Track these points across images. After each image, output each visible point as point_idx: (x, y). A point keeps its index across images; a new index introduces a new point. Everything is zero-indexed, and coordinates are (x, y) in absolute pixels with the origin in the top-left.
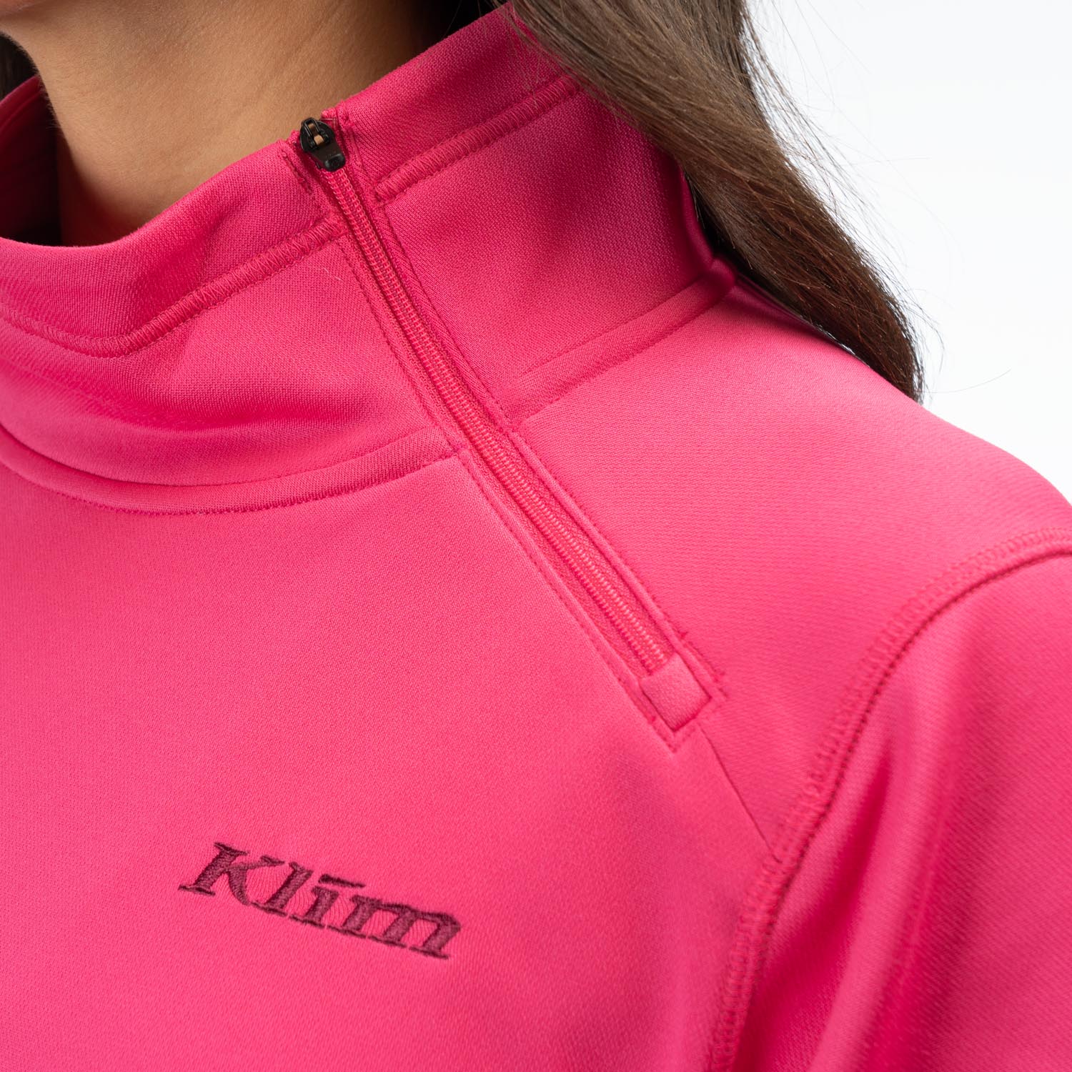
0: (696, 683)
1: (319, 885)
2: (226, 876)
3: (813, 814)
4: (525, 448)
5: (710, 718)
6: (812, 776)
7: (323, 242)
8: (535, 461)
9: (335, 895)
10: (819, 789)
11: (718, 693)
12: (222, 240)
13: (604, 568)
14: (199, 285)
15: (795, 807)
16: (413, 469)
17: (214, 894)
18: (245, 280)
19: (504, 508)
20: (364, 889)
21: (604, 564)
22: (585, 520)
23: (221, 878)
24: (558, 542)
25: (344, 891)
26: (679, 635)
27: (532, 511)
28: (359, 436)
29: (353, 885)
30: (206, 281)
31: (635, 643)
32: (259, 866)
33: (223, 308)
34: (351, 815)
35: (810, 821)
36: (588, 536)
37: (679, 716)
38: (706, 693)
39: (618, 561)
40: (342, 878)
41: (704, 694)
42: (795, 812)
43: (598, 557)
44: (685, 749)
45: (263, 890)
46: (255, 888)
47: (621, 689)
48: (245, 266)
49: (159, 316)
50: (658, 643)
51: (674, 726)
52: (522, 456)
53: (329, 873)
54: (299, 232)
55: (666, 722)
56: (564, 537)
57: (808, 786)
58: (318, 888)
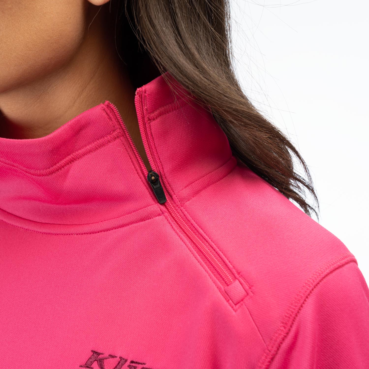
0: (243, 289)
1: (130, 364)
2: (96, 362)
3: (282, 336)
4: (186, 213)
5: (247, 301)
6: (283, 323)
7: (116, 138)
8: (190, 218)
9: (136, 367)
10: (285, 328)
11: (251, 293)
12: (81, 137)
13: (213, 252)
14: (73, 152)
15: (276, 333)
16: (148, 219)
17: (93, 368)
18: (89, 151)
19: (180, 234)
20: (146, 365)
21: (213, 251)
22: (206, 237)
23: (95, 362)
24: (198, 244)
25: (139, 366)
26: (238, 273)
27: (189, 235)
28: (129, 206)
29: (142, 364)
30: (75, 151)
31: (223, 276)
32: (108, 358)
33: (82, 160)
34: (139, 340)
35: (282, 338)
36: (208, 242)
37: (237, 300)
38: (247, 292)
39: (218, 250)
40: (138, 361)
41: (246, 293)
42: (277, 335)
43: (211, 249)
44: (239, 311)
45: (110, 366)
46: (107, 366)
47: (218, 291)
48: (89, 146)
49: (60, 163)
50: (230, 276)
51: (236, 303)
52: (185, 215)
53: (133, 360)
54: (107, 135)
55: (233, 302)
56: (200, 243)
57: (281, 327)
58: (130, 365)
